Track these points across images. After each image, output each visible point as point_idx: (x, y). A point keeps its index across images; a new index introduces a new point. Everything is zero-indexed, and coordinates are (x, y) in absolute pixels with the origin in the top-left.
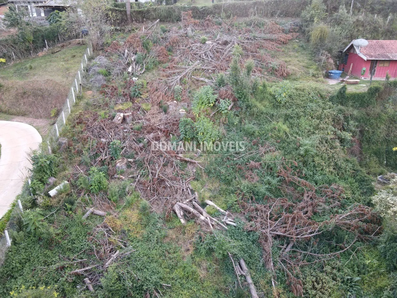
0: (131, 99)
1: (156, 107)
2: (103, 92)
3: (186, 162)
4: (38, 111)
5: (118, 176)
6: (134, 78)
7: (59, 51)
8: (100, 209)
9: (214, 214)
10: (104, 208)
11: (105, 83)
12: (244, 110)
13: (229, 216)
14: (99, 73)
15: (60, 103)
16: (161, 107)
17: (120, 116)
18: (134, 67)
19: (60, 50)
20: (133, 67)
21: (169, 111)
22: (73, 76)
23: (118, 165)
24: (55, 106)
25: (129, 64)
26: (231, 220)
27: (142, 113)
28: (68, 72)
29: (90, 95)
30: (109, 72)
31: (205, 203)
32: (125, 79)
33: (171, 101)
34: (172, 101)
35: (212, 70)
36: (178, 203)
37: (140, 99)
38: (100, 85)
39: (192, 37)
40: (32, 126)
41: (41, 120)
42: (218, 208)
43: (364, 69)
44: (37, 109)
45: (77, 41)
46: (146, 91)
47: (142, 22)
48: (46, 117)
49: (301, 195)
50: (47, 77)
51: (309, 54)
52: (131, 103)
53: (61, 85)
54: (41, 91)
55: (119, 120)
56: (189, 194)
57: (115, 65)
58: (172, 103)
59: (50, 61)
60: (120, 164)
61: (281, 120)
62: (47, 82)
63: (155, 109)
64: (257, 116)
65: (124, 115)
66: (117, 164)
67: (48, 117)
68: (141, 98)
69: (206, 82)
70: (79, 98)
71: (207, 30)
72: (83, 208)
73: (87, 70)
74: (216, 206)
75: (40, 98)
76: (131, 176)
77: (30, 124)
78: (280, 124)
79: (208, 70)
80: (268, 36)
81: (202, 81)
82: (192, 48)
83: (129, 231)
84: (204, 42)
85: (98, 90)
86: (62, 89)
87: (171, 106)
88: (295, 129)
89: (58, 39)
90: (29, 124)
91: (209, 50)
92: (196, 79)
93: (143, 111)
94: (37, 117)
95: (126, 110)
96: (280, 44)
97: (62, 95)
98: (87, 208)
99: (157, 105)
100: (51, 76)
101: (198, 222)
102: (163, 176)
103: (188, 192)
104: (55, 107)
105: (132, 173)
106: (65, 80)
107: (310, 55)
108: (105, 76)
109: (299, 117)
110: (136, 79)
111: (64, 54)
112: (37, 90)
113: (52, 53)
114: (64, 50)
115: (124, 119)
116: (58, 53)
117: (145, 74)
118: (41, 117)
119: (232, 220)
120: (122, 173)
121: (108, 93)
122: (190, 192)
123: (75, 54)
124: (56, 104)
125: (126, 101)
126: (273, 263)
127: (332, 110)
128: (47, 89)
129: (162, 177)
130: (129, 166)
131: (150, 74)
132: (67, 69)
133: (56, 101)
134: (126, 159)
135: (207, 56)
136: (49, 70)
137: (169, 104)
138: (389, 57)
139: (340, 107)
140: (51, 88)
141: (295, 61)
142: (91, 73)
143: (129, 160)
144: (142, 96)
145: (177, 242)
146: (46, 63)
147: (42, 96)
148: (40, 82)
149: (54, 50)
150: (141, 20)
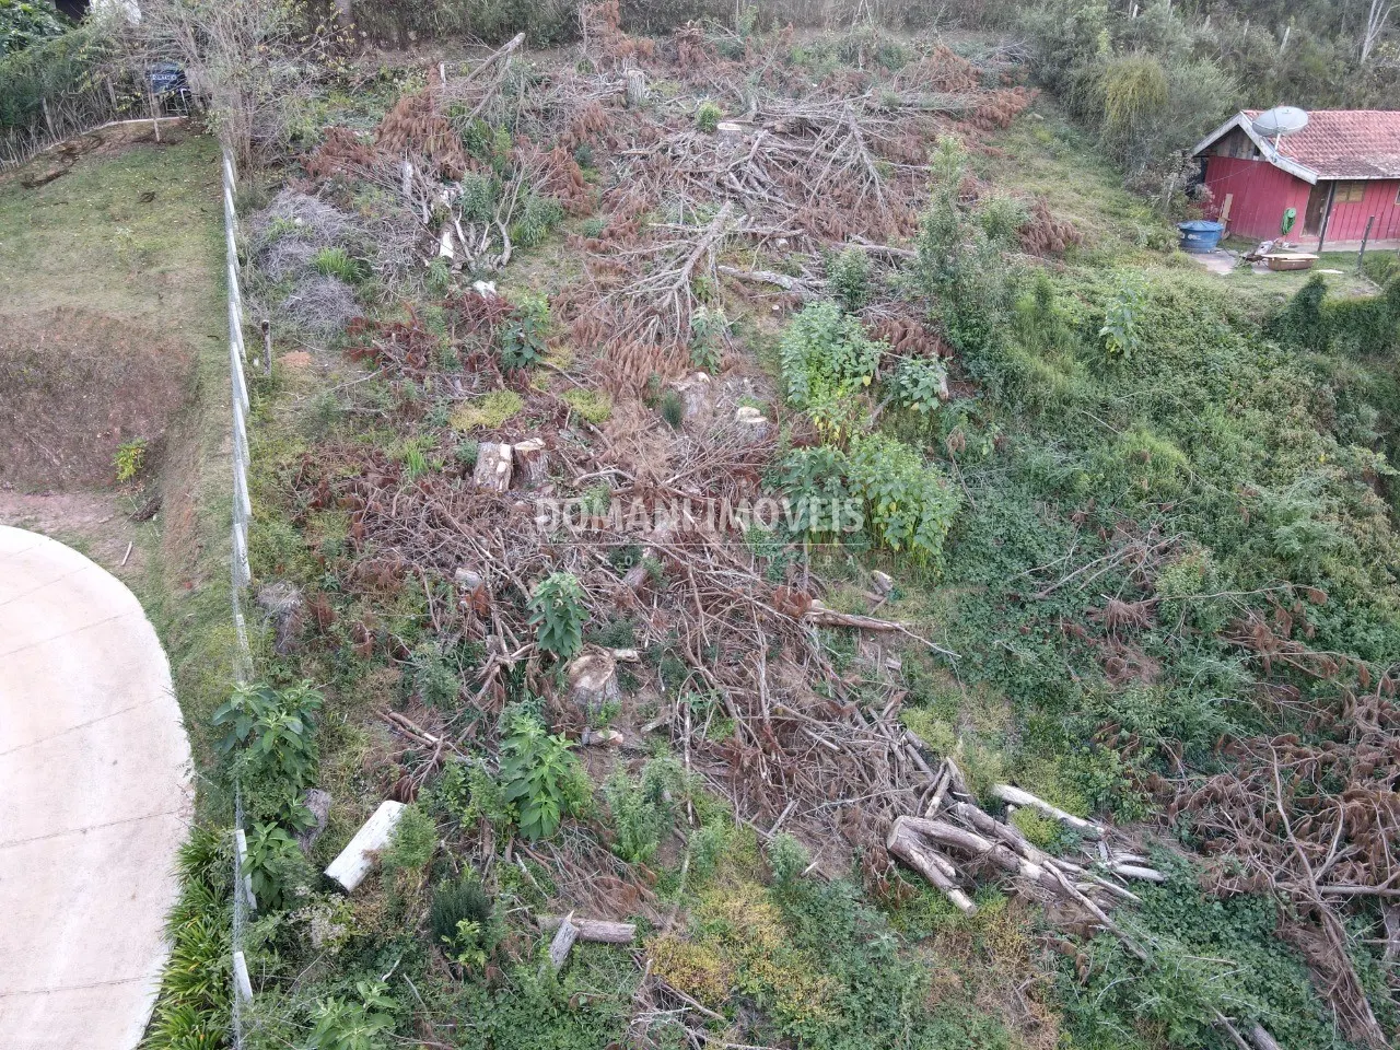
0: (506, 378)
1: (635, 405)
2: (363, 354)
3: (848, 630)
4: (36, 459)
5: (601, 734)
6: (480, 286)
7: (57, 175)
8: (596, 909)
9: (1056, 842)
10: (611, 901)
11: (357, 311)
12: (997, 393)
13: (1114, 841)
14: (320, 270)
15: (147, 416)
16: (650, 403)
17: (501, 459)
18: (462, 237)
19: (66, 172)
20: (456, 238)
21: (686, 417)
22: (185, 290)
23: (585, 682)
24: (123, 429)
25: (436, 225)
26: (1133, 858)
27: (580, 435)
28: (153, 271)
29: (305, 371)
30: (362, 264)
31: (1000, 799)
32: (441, 288)
33: (684, 374)
34: (688, 374)
35: (788, 238)
36: (902, 818)
37: (543, 375)
38: (337, 322)
39: (649, 106)
40: (41, 532)
41: (67, 499)
42: (1060, 814)
43: (1292, 213)
44: (32, 448)
45: (131, 129)
46: (556, 339)
47: (404, 47)
48: (86, 483)
49: (1336, 712)
50: (50, 298)
51: (1102, 164)
52: (515, 397)
53: (138, 332)
54: (37, 366)
55: (502, 477)
56: (918, 768)
57: (379, 230)
58: (689, 383)
59: (36, 223)
60: (595, 680)
61: (1144, 421)
62: (58, 319)
63: (634, 415)
64: (1048, 415)
65: (513, 452)
66: (576, 680)
67: (102, 480)
68: (546, 368)
69: (784, 289)
70: (264, 387)
71: (697, 78)
72: (527, 923)
73: (257, 256)
74: (1045, 805)
75: (34, 394)
76: (650, 726)
77: (23, 525)
78: (1149, 437)
79: (773, 239)
80: (940, 99)
81: (766, 284)
82: (673, 151)
83: (770, 991)
84: (707, 125)
85: (332, 347)
86: (151, 350)
87: (691, 398)
88: (1203, 453)
89: (43, 123)
90: (16, 526)
91: (751, 156)
92: (741, 275)
93: (583, 425)
94: (39, 489)
95: (503, 426)
96: (986, 129)
97: (152, 378)
98: (544, 919)
99: (637, 397)
100: (69, 291)
101: (1024, 891)
102: (789, 709)
103: (915, 763)
104: (127, 433)
105: (650, 712)
106: (150, 305)
107: (1105, 169)
108: (347, 281)
109: (1198, 407)
110: (491, 286)
111: (93, 186)
112: (16, 360)
113: (27, 185)
114: (83, 169)
115: (518, 467)
116: (59, 185)
117: (518, 266)
118: (61, 487)
119: (1138, 859)
120: (612, 718)
121: (390, 355)
122: (921, 762)
123: (151, 186)
124: (128, 420)
125: (489, 384)
126: (1378, 1017)
127: (1288, 370)
128: (66, 355)
129: (785, 713)
130: (627, 678)
131: (538, 263)
132: (148, 258)
133: (128, 407)
134: (607, 654)
135: (747, 181)
136: (47, 259)
137: (682, 389)
138: (1376, 170)
139: (1310, 356)
140: (88, 349)
141: (1065, 192)
142: (276, 269)
143: (622, 653)
144: (548, 362)
145: (972, 999)
146: (15, 233)
147: (48, 386)
148: (20, 324)
149: (28, 170)
150: (395, 39)
